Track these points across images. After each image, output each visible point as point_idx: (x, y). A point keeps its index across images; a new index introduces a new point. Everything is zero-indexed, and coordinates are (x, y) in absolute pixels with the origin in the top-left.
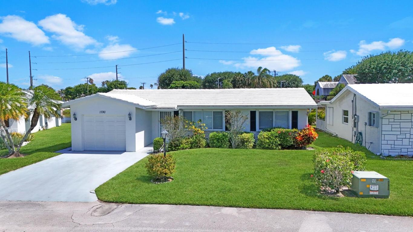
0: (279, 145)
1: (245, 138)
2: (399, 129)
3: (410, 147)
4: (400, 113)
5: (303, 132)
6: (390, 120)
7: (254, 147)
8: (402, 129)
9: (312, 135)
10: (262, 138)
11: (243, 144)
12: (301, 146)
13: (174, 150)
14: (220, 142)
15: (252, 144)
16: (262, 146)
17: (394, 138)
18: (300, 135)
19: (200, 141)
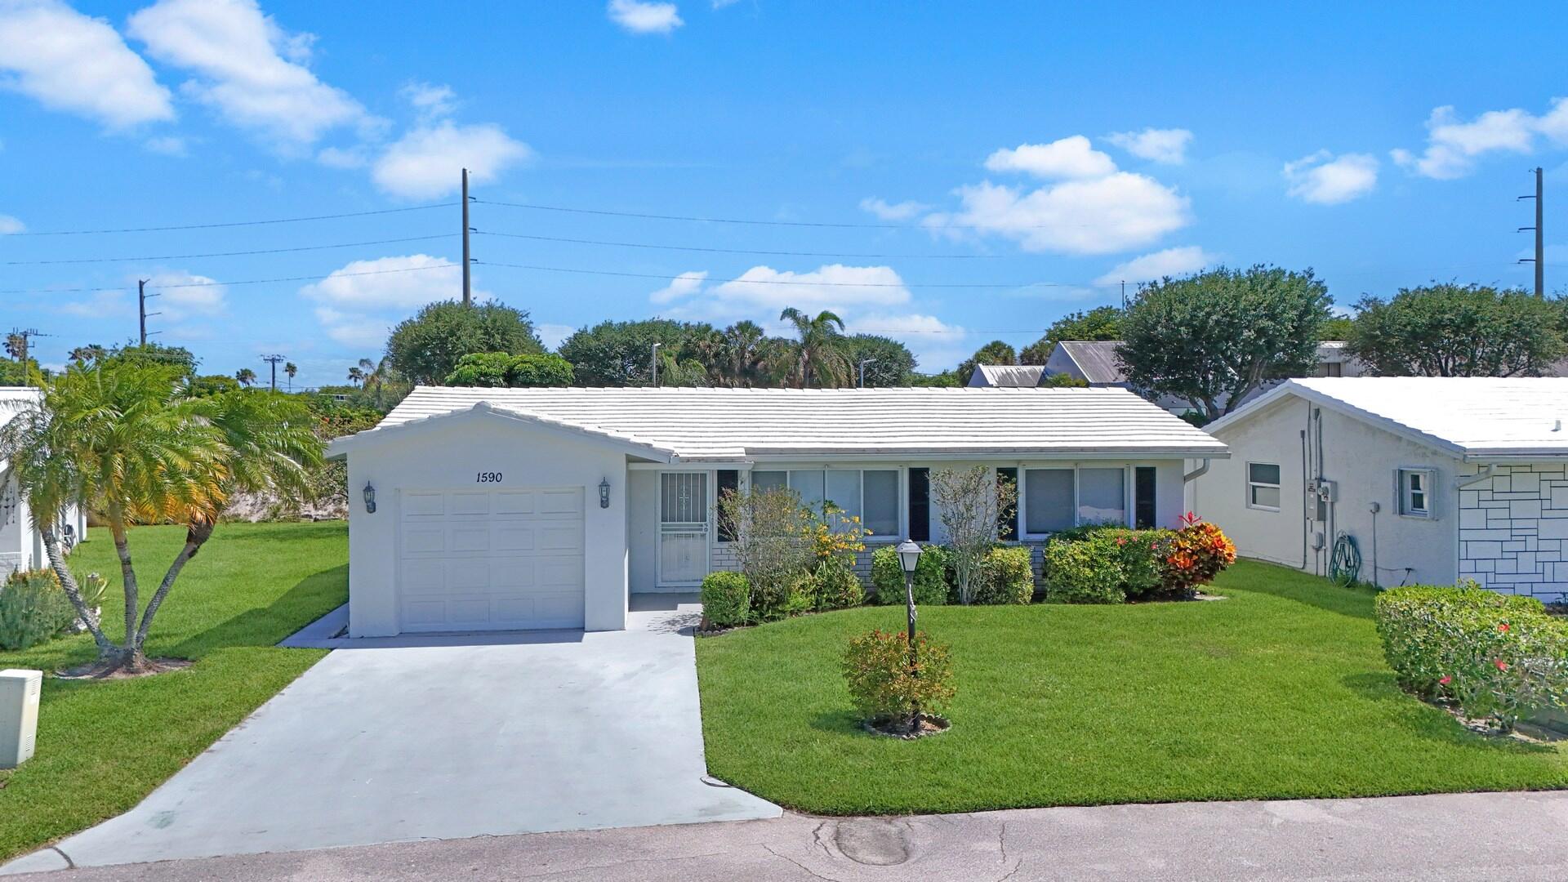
0: (1124, 586)
1: (1009, 566)
2: (1507, 524)
3: (1539, 578)
4: (1507, 471)
5: (1192, 540)
6: (1484, 496)
7: (1039, 597)
8: (1516, 524)
9: (1223, 547)
10: (1069, 563)
11: (999, 588)
12: (1186, 587)
13: (773, 619)
14: (924, 582)
15: (1029, 587)
16: (1071, 593)
17: (1494, 550)
18: (1180, 549)
19: (846, 581)
